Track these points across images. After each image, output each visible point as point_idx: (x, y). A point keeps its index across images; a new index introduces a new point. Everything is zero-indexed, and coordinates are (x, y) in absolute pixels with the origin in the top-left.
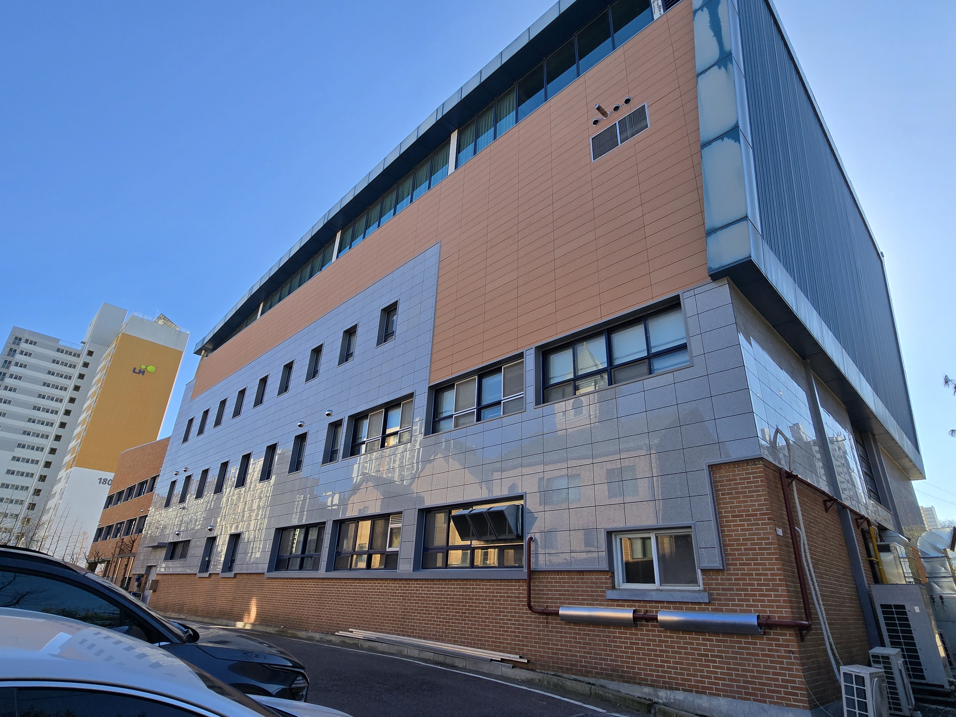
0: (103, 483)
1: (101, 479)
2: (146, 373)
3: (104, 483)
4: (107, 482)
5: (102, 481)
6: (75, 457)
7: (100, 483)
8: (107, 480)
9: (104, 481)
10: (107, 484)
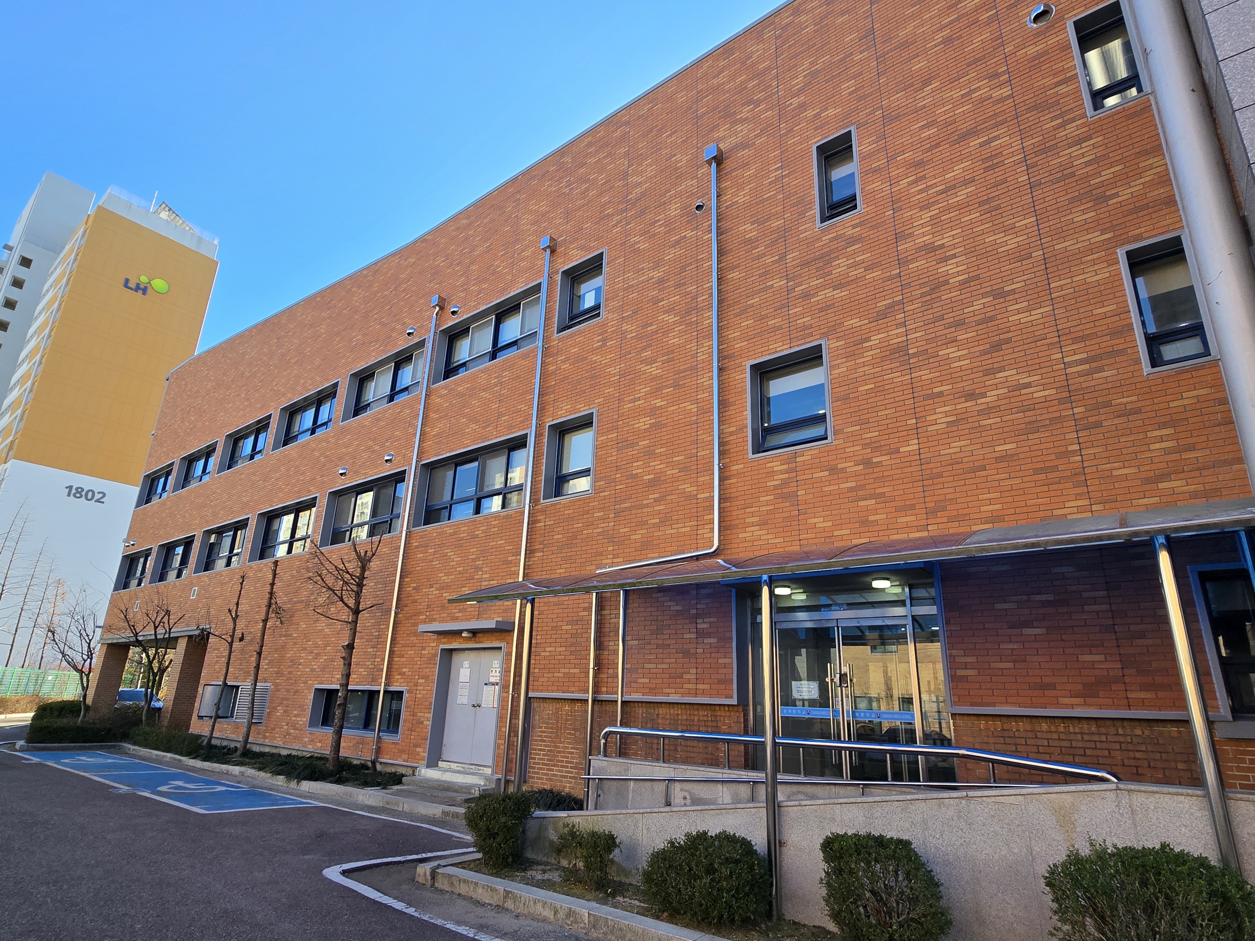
0: (74, 495)
1: (70, 488)
2: (149, 291)
3: (78, 495)
4: (83, 493)
5: (74, 491)
6: (12, 442)
7: (69, 495)
8: (83, 490)
9: (77, 492)
10: (84, 497)
